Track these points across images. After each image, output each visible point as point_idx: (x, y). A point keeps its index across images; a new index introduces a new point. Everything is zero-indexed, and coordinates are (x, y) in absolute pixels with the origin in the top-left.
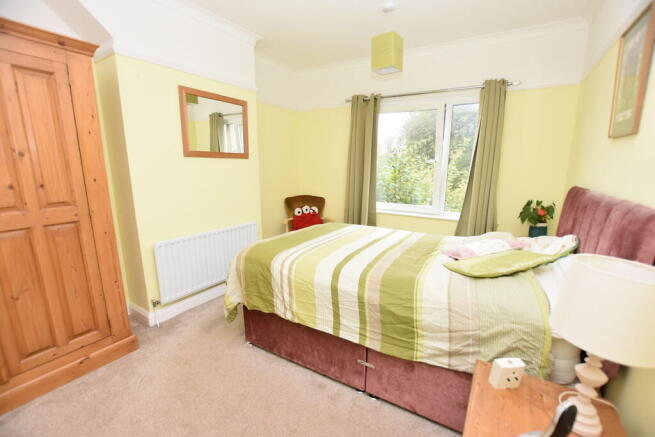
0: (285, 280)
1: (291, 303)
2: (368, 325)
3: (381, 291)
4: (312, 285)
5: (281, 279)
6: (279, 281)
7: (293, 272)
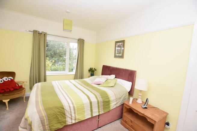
0: (72, 108)
1: (75, 116)
2: (100, 108)
3: (102, 97)
4: (83, 105)
5: (70, 109)
6: (69, 110)
7: (74, 104)
